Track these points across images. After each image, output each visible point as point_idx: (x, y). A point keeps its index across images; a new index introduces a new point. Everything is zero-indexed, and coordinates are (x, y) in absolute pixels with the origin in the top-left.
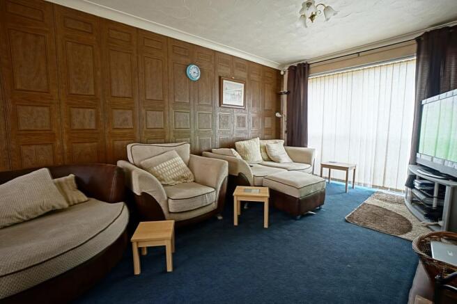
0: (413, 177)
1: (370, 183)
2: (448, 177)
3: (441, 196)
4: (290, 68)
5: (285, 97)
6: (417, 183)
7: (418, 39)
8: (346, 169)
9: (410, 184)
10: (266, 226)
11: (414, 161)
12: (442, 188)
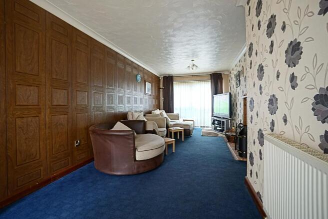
0: (214, 121)
1: (199, 126)
2: (224, 118)
3: (223, 125)
4: (164, 77)
5: (161, 90)
6: (216, 122)
7: (211, 75)
8: (193, 120)
9: (213, 123)
10: (183, 140)
11: (213, 115)
12: (223, 122)
